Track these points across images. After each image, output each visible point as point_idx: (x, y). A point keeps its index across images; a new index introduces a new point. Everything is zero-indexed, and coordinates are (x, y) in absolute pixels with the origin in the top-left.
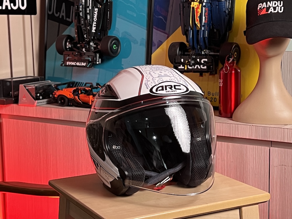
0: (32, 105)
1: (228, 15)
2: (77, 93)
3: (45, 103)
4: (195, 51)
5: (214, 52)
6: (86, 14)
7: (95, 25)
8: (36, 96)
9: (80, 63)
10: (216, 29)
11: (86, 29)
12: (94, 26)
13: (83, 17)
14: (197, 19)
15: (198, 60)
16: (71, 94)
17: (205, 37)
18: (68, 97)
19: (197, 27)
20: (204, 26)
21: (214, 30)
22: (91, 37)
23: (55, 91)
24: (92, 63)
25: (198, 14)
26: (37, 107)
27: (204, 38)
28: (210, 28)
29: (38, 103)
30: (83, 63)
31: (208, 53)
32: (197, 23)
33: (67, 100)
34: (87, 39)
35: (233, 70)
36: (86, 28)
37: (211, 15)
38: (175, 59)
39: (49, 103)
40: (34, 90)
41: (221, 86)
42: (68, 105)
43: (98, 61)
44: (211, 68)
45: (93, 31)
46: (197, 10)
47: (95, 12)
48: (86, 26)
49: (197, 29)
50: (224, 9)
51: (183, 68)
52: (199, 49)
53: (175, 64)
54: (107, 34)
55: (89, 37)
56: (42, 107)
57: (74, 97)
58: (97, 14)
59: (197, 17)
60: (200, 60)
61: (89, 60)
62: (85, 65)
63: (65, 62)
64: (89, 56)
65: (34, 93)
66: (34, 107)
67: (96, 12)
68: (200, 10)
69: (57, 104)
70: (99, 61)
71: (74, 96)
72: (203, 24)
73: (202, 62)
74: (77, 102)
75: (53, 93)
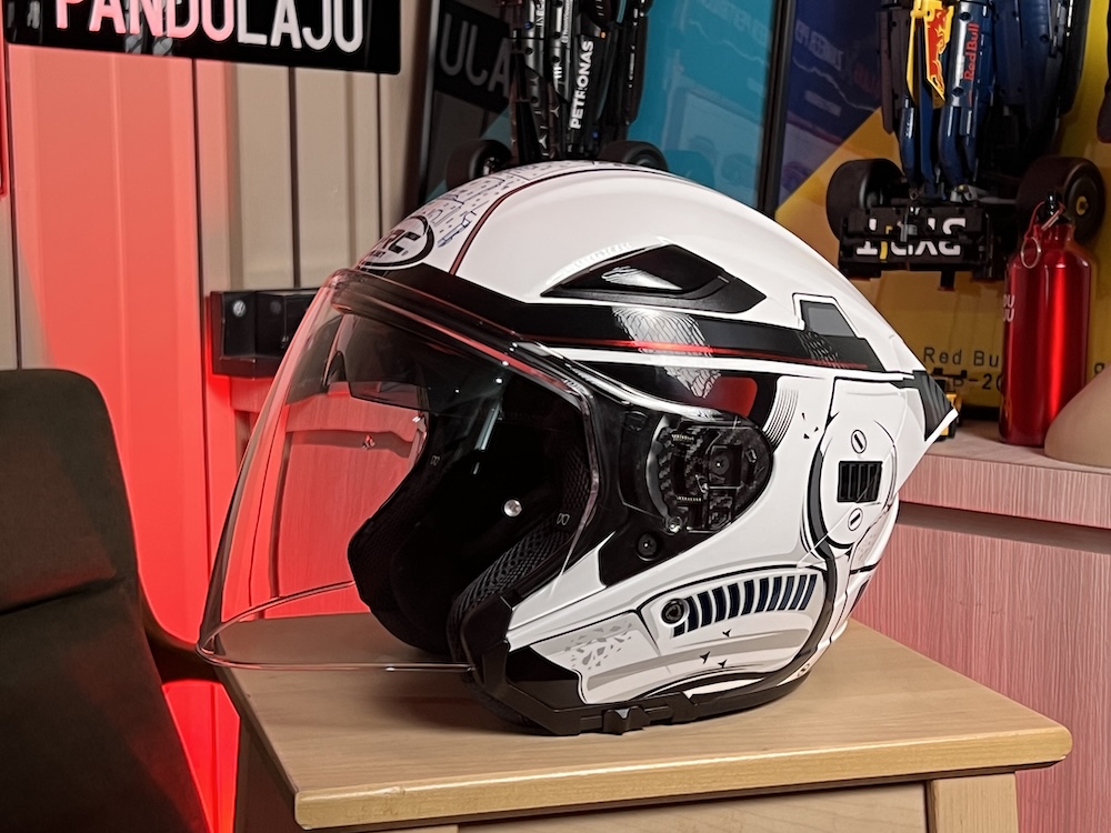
1: (1059, 54)
4: (925, 191)
5: (1000, 196)
6: (549, 61)
7: (582, 104)
10: (1011, 107)
11: (548, 117)
12: (579, 107)
13: (535, 72)
14: (932, 65)
15: (932, 222)
17: (961, 133)
19: (935, 98)
20: (958, 92)
21: (1002, 111)
22: (561, 145)
25: (939, 45)
27: (959, 137)
28: (984, 100)
31: (974, 196)
32: (935, 80)
34: (548, 150)
35: (1062, 260)
36: (547, 111)
37: (990, 49)
38: (846, 221)
41: (1011, 320)
44: (981, 256)
45: (575, 124)
46: (932, 31)
47: (583, 56)
48: (545, 106)
49: (935, 107)
50: (1043, 27)
51: (874, 251)
52: (937, 181)
53: (845, 238)
54: (624, 136)
55: (558, 145)
58: (589, 61)
59: (932, 58)
60: (939, 224)
67: (586, 57)
68: (945, 32)
72: (957, 84)
73: (947, 230)
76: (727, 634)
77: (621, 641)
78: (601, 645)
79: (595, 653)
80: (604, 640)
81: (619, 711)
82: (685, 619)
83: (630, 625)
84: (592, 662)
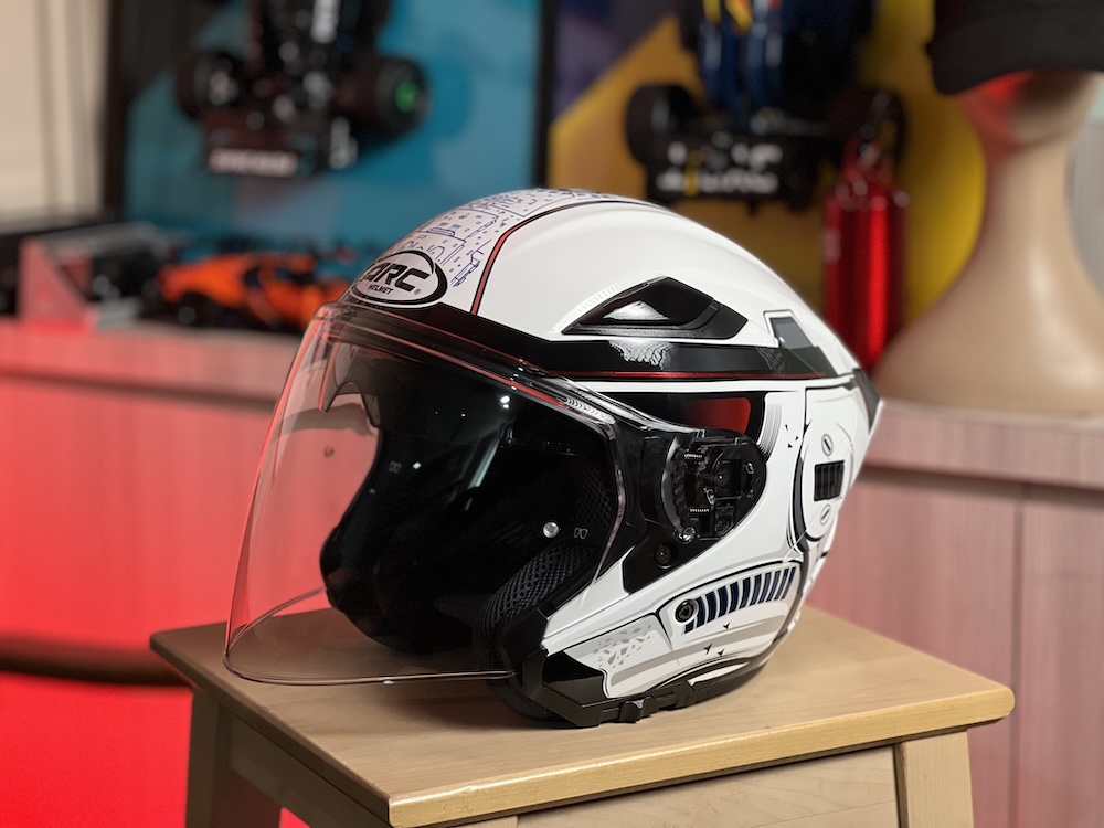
76: (726, 627)
77: (641, 641)
78: (624, 646)
79: (619, 653)
80: (626, 641)
81: (635, 702)
82: (694, 617)
83: (649, 627)
84: (616, 662)
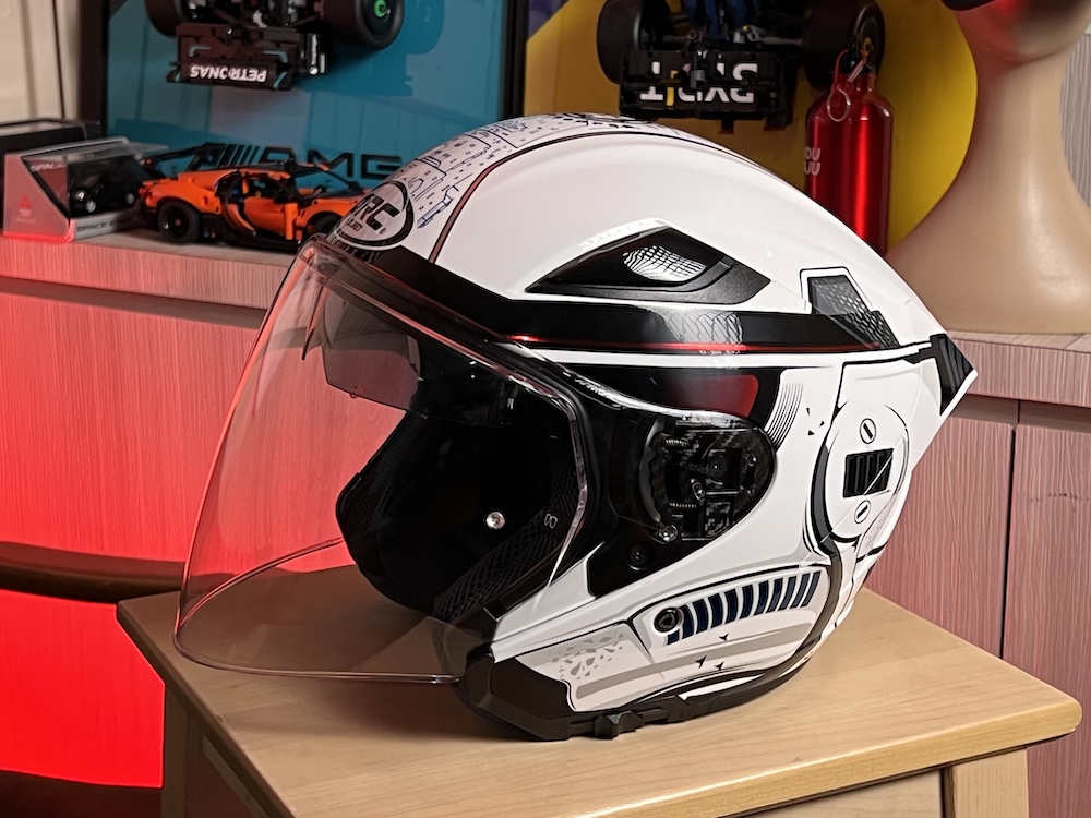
0: (58, 237)
2: (236, 192)
3: (109, 228)
8: (73, 201)
9: (245, 71)
15: (721, 67)
16: (211, 195)
18: (201, 205)
23: (145, 184)
24: (292, 71)
26: (77, 246)
29: (80, 229)
30: (255, 71)
31: (757, 38)
33: (193, 218)
39: (122, 227)
40: (64, 175)
41: (815, 173)
42: (201, 240)
43: (314, 63)
51: (660, 97)
52: (721, 22)
53: (626, 84)
56: (97, 245)
57: (225, 210)
60: (729, 69)
61: (281, 58)
62: (263, 80)
63: (184, 67)
64: (278, 45)
65: (64, 187)
66: (65, 246)
69: (155, 234)
70: (318, 66)
71: (222, 202)
73: (737, 75)
74: (233, 227)
75: (141, 191)
76: (724, 639)
77: (611, 651)
78: (590, 656)
79: (584, 664)
80: (594, 651)
82: (679, 628)
83: (621, 636)
84: (581, 673)
